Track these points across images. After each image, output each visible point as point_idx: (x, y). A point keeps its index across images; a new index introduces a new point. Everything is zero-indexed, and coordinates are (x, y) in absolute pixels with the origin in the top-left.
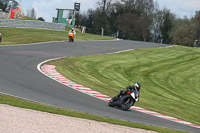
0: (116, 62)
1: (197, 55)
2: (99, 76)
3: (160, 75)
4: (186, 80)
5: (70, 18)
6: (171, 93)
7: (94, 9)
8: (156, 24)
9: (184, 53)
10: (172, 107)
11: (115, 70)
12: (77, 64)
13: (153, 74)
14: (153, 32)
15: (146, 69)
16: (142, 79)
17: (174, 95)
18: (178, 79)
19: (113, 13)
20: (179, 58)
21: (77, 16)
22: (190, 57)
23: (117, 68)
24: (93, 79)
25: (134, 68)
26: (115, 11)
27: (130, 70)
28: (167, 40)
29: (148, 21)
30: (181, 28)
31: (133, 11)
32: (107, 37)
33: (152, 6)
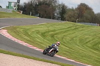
0: (37, 29)
1: (78, 27)
2: (29, 36)
3: (59, 36)
4: (72, 39)
5: (15, 6)
6: (65, 45)
7: (27, 2)
8: (57, 11)
9: (71, 25)
10: (65, 52)
11: (37, 33)
12: (18, 29)
13: (55, 36)
14: (56, 14)
15: (52, 33)
16: (50, 38)
17: (66, 46)
18: (68, 38)
19: (36, 5)
20: (69, 28)
21: (18, 6)
22: (75, 27)
23: (38, 32)
24: (26, 37)
25: (46, 32)
26: (37, 4)
27: (44, 33)
28: (63, 19)
29: (54, 9)
30: (70, 13)
31: (46, 4)
32: (33, 16)
33: (56, 2)
